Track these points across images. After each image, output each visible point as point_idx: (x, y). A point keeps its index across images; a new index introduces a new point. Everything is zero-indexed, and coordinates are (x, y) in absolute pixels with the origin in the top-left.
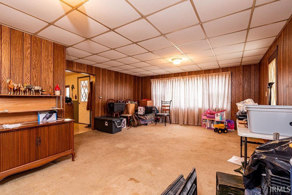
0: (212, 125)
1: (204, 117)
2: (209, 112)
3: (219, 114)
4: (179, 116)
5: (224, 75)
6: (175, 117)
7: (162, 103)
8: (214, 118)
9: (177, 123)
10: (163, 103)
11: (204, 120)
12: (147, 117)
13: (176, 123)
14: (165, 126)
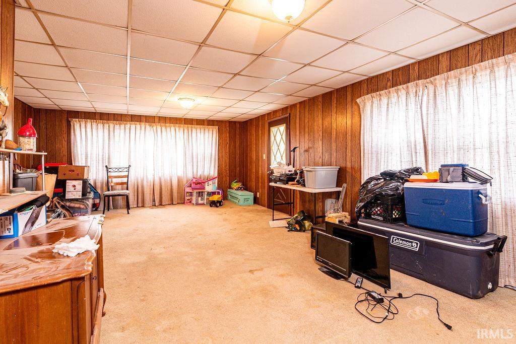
0: (200, 198)
1: (188, 190)
2: (194, 180)
3: (210, 182)
4: (145, 193)
5: (211, 129)
6: (136, 196)
7: (107, 170)
8: (204, 188)
9: (140, 205)
10: (109, 170)
11: (187, 194)
12: (87, 202)
13: (137, 207)
14: (128, 213)
